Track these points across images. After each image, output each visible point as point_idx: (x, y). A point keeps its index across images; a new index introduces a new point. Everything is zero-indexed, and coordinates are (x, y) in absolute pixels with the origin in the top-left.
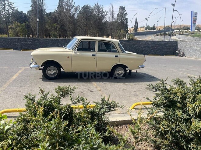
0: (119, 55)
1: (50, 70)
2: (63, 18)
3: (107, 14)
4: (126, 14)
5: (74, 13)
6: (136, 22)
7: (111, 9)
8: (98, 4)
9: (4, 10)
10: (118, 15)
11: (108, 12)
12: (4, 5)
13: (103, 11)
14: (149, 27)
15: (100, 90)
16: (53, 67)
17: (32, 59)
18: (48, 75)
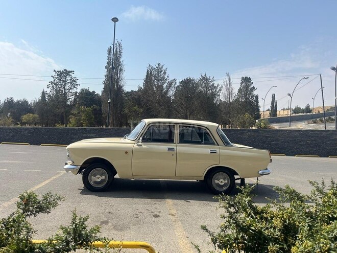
0: (218, 151)
1: (95, 175)
2: (150, 99)
3: (220, 90)
4: (254, 88)
5: (168, 90)
6: (272, 100)
7: (228, 81)
8: (205, 75)
9: (64, 88)
10: (240, 91)
11: (222, 87)
12: (65, 81)
13: (215, 85)
14: (299, 108)
15: (172, 215)
16: (101, 170)
17: (68, 156)
18: (92, 183)
